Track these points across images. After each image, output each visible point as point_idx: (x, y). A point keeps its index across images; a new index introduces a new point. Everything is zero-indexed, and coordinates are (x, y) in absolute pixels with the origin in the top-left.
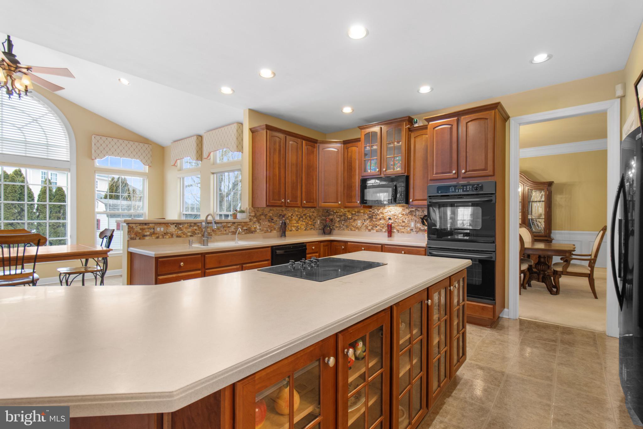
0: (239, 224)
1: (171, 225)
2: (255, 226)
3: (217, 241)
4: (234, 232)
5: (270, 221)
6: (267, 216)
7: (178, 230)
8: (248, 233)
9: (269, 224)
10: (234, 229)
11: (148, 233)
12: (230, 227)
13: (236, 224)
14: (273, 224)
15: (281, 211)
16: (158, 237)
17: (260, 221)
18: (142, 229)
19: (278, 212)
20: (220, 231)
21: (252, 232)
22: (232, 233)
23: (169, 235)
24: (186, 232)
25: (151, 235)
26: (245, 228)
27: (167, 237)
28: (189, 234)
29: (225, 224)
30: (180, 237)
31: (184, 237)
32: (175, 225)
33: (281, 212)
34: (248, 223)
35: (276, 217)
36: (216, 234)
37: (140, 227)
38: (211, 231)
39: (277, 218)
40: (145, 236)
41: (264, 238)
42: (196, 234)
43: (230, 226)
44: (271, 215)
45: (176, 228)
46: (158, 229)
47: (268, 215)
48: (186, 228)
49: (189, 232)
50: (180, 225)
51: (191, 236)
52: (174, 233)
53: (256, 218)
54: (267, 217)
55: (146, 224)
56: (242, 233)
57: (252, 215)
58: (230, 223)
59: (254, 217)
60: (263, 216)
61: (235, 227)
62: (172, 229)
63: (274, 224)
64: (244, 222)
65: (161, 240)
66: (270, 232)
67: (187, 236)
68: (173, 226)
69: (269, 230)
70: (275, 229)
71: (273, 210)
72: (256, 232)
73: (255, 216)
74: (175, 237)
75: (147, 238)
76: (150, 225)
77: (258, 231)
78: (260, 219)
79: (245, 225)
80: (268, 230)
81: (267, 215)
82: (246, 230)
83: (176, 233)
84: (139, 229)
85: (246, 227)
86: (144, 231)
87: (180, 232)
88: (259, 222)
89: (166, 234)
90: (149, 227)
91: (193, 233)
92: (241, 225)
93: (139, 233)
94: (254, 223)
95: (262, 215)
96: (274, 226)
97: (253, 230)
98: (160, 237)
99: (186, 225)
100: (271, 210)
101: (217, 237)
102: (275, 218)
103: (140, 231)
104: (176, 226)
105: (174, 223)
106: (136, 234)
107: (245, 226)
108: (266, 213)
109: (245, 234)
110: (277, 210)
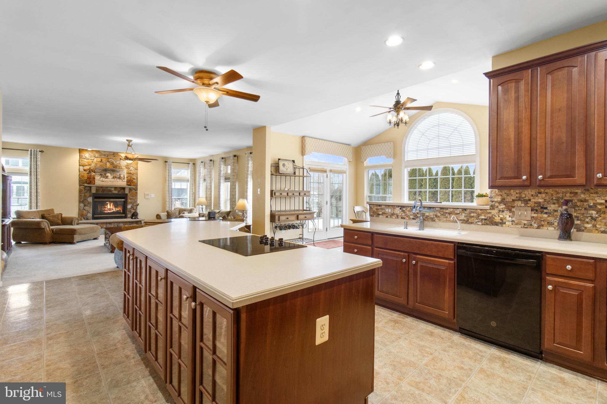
0: (472, 212)
1: (397, 207)
2: (501, 216)
3: (441, 228)
4: (464, 220)
5: (537, 210)
6: (529, 202)
7: (402, 213)
8: (487, 224)
9: (535, 215)
10: (465, 216)
11: (381, 213)
12: (459, 214)
13: (468, 211)
14: (545, 216)
15: (568, 195)
16: (387, 217)
17: (513, 209)
18: (377, 209)
19: (560, 195)
20: (445, 217)
21: (496, 224)
22: (461, 222)
23: (395, 216)
24: (409, 215)
25: (382, 214)
26: (483, 217)
27: (394, 217)
28: (412, 217)
29: (452, 210)
30: (404, 218)
31: (406, 219)
32: (400, 207)
33: (568, 197)
34: (488, 211)
35: (554, 204)
36: (440, 220)
37: (376, 207)
38: (434, 216)
39: (557, 205)
40: (379, 215)
41: (522, 235)
42: (418, 217)
43: (459, 212)
44: (540, 200)
45: (401, 210)
46: (387, 210)
47: (533, 200)
48: (409, 211)
49: (411, 215)
50: (404, 208)
51: (413, 219)
52: (399, 214)
53: (505, 204)
54: (531, 204)
55: (379, 205)
56: (478, 223)
57: (496, 200)
58: (458, 209)
59: (500, 203)
60: (520, 202)
61: (466, 215)
62: (397, 211)
63: (549, 216)
64: (481, 210)
65: (389, 219)
66: (538, 227)
67: (410, 219)
68: (398, 209)
69: (536, 225)
70: (550, 224)
71: (547, 193)
72: (504, 225)
73: (503, 201)
74: (400, 218)
75: (381, 216)
76: (382, 206)
77: (507, 223)
78: (514, 207)
79: (482, 213)
80: (531, 225)
81: (530, 200)
82: (486, 219)
83: (401, 214)
84: (375, 209)
85: (485, 216)
86: (378, 211)
87: (404, 214)
88: (510, 211)
89: (393, 214)
90: (381, 208)
91: (415, 217)
92: (476, 213)
93: (376, 212)
94: (500, 211)
95: (519, 200)
96: (549, 218)
97: (497, 221)
98: (389, 217)
99: (409, 209)
100: (540, 193)
101: (441, 224)
102: (552, 206)
103: (376, 211)
104: (400, 209)
105: (399, 206)
106: (374, 212)
107: (483, 215)
108: (527, 198)
109: (482, 224)
110: (558, 193)
